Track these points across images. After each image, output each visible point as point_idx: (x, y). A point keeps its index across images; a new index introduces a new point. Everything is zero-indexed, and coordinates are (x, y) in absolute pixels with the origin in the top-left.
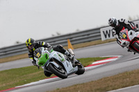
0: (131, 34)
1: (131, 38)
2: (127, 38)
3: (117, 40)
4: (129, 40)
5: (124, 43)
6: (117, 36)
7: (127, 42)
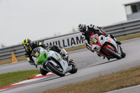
0: (102, 39)
1: (102, 42)
2: (98, 43)
3: (87, 45)
4: (100, 45)
5: (95, 48)
6: (86, 41)
7: (98, 46)
